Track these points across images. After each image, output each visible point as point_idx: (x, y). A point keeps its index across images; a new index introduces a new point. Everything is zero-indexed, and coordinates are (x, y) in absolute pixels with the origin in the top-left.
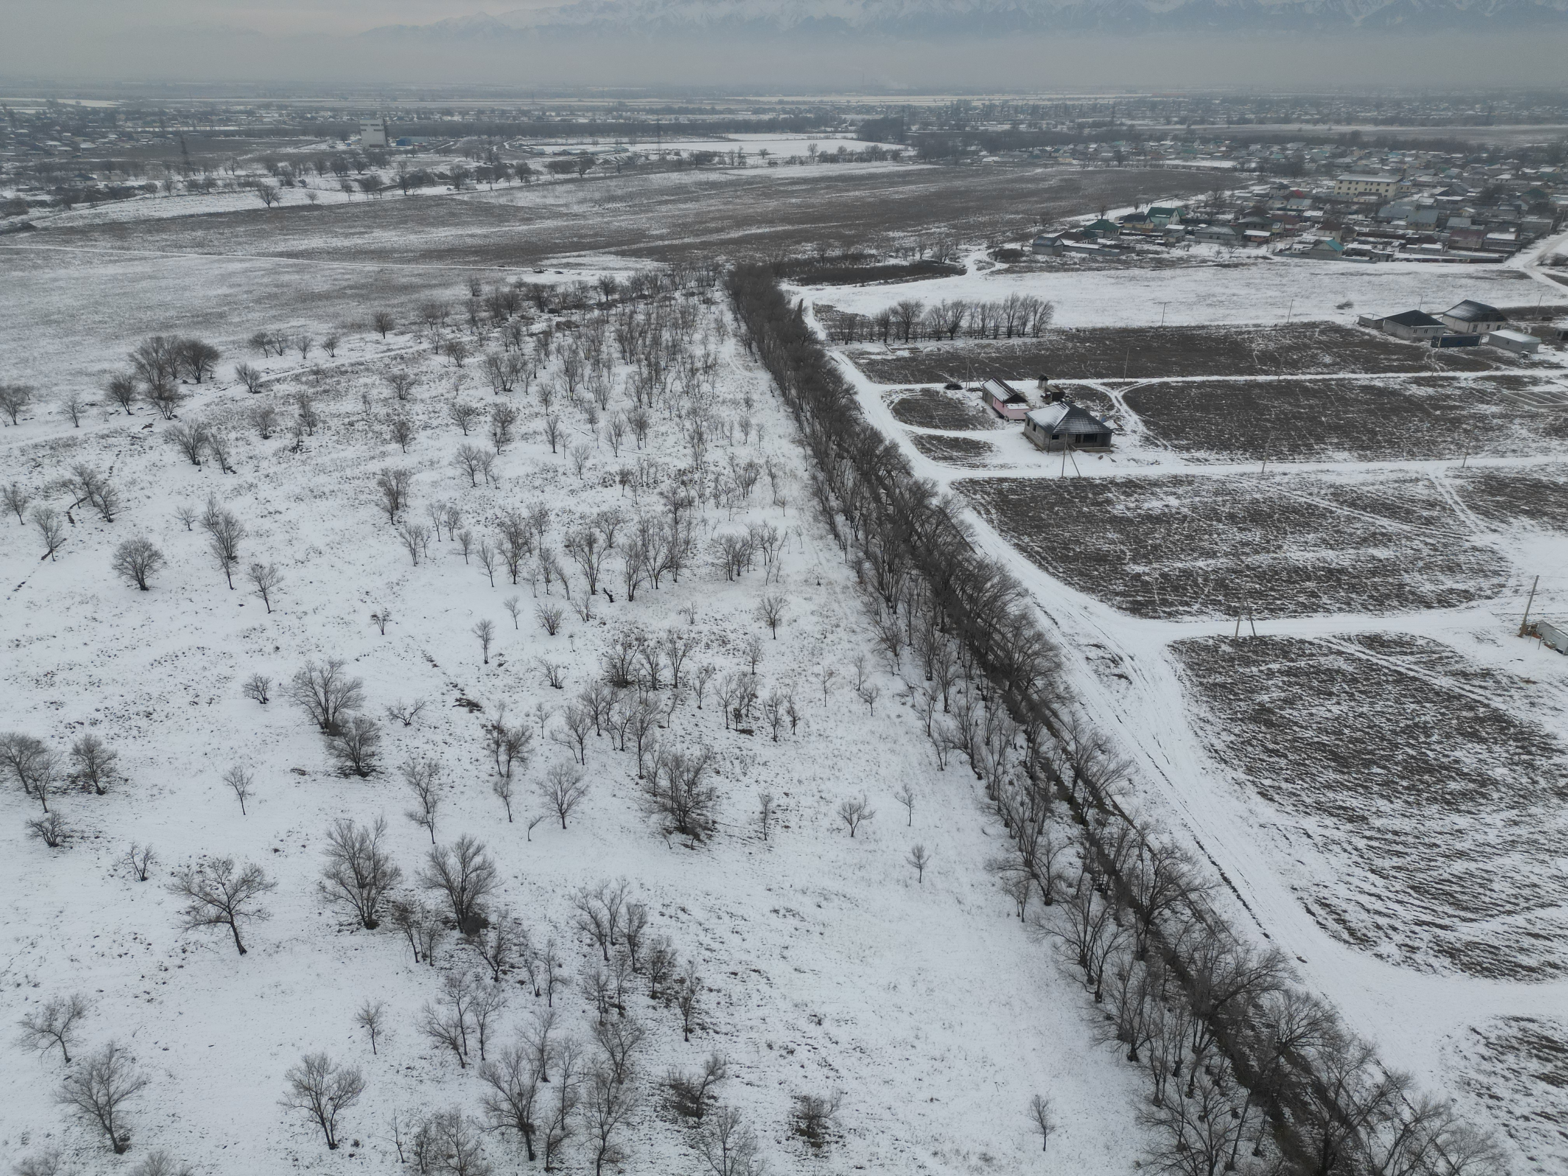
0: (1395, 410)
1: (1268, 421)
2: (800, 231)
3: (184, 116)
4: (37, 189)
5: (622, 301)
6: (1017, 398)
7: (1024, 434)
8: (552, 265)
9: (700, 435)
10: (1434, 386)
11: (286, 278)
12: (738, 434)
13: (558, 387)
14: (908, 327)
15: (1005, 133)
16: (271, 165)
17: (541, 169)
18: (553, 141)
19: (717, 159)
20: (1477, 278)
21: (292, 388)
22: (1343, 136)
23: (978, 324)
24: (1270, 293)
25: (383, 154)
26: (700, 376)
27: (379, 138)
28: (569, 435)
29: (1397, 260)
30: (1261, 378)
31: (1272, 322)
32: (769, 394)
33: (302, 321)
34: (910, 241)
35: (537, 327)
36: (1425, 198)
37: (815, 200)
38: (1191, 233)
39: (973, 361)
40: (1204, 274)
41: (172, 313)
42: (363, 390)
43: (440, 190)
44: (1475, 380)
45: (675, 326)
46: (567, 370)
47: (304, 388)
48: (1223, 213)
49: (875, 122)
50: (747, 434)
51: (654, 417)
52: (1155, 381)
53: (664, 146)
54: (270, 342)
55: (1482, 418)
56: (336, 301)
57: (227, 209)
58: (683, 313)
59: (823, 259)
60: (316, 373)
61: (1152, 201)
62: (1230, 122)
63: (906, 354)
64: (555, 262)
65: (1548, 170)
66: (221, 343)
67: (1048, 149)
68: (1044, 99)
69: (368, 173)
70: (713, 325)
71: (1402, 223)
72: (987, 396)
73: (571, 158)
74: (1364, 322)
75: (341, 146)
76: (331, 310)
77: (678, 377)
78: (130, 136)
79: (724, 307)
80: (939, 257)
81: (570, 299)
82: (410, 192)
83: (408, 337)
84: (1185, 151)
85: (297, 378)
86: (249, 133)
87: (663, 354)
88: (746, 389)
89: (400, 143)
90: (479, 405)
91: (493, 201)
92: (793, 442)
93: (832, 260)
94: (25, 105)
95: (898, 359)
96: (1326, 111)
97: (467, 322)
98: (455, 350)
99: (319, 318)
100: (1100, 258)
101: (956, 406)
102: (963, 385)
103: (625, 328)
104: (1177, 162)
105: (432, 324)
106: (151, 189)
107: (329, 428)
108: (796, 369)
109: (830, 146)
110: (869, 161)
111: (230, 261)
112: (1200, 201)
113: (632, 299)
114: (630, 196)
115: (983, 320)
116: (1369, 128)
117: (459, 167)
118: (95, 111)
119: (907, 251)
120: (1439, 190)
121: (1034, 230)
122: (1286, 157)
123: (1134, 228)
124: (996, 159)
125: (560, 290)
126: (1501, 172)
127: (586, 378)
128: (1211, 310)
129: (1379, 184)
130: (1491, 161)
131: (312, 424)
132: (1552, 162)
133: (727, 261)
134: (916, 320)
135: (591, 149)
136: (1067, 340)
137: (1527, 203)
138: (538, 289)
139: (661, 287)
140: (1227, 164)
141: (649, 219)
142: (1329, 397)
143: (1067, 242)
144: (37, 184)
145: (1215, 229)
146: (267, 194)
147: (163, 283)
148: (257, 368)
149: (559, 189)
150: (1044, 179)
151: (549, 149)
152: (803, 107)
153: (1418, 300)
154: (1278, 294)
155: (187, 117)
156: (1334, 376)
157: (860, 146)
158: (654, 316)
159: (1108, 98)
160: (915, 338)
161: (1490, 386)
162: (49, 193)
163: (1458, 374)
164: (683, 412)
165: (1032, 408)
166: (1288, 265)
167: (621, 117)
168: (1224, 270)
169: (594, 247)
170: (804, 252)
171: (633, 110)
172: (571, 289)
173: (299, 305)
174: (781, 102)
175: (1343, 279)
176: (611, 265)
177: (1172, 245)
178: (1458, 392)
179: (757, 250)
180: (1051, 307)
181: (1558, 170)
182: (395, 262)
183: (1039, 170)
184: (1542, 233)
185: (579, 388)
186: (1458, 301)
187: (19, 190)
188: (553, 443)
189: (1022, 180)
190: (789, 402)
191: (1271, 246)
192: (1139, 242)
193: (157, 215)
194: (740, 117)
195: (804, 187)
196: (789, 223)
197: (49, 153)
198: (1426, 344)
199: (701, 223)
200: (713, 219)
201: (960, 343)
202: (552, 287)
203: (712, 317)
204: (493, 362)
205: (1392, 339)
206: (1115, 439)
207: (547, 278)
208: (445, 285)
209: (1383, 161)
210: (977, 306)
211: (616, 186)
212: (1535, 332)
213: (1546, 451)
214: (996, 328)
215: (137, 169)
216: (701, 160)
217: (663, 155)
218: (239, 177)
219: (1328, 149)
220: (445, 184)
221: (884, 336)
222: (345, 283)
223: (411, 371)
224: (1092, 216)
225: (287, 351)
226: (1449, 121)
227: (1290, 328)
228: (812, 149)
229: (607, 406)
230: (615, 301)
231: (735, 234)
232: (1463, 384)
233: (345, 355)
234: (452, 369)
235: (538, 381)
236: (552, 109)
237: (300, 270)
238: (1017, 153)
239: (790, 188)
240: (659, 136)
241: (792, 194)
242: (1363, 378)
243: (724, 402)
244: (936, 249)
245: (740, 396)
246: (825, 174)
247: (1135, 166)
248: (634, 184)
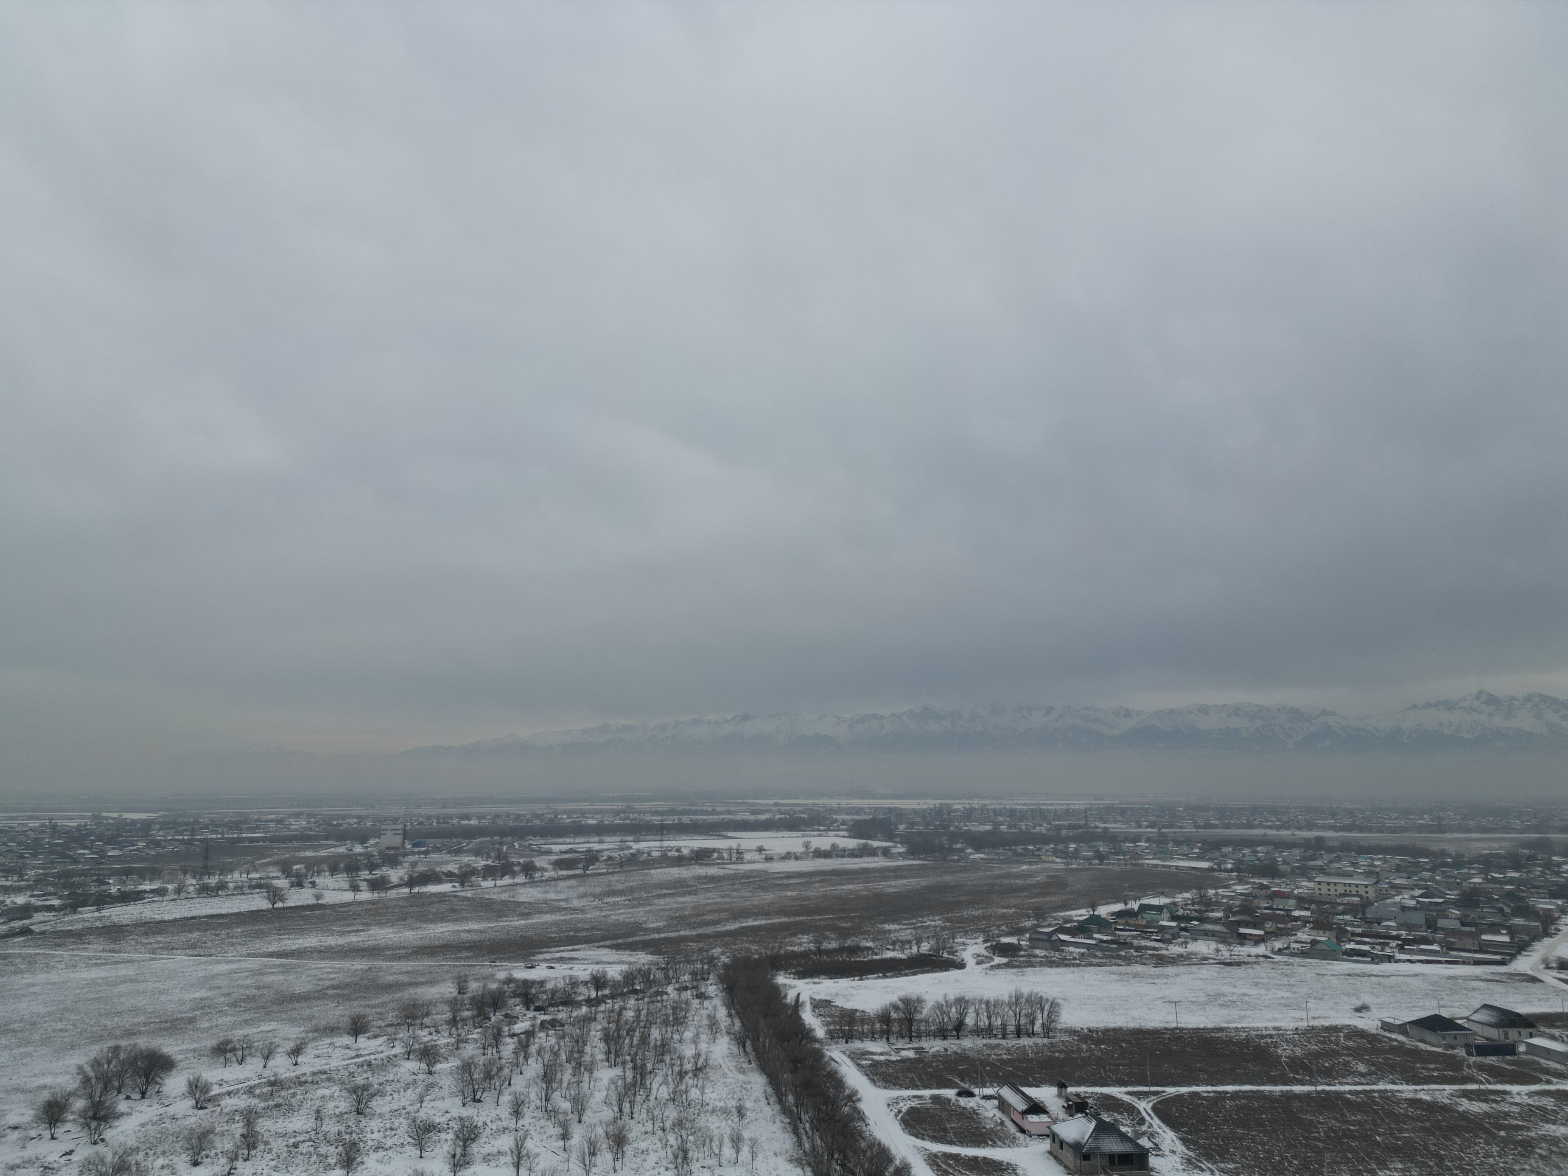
0: (1454, 1130)
1: (1319, 1140)
2: (797, 923)
3: (215, 825)
4: (50, 894)
5: (612, 997)
6: (1036, 1108)
7: (1050, 1153)
8: (545, 960)
9: (685, 1152)
10: (1486, 1101)
11: (269, 979)
12: (728, 1152)
13: (533, 1096)
14: (911, 1025)
15: (987, 832)
16: (286, 869)
17: (546, 866)
18: (561, 840)
19: (716, 855)
20: (1488, 981)
21: (239, 1102)
22: (1307, 840)
23: (984, 1022)
24: (1281, 994)
25: (397, 856)
26: (689, 1081)
27: (397, 840)
28: (537, 1155)
29: (1400, 961)
30: (1297, 1089)
31: (1292, 1025)
32: (763, 1102)
33: (273, 1025)
34: (906, 934)
35: (520, 1027)
36: (1406, 899)
37: (809, 894)
38: (1185, 929)
39: (984, 1063)
40: (1208, 972)
41: (141, 1019)
42: (318, 1103)
43: (446, 887)
44: (1530, 1094)
45: (666, 1023)
46: (545, 1075)
47: (255, 1101)
48: (1213, 911)
49: (865, 822)
50: (738, 1152)
51: (634, 1130)
52: (1184, 1090)
53: (666, 844)
54: (233, 1050)
55: (1554, 1141)
56: (315, 1003)
57: (231, 911)
58: (674, 1009)
59: (820, 951)
60: (272, 1084)
61: (1139, 898)
62: (1198, 827)
63: (911, 1054)
64: (547, 956)
65: (1515, 875)
66: (181, 1052)
67: (1031, 847)
68: (1020, 804)
69: (378, 873)
70: (705, 1022)
71: (1392, 924)
72: (1004, 1106)
73: (577, 855)
74: (1386, 1026)
75: (358, 849)
76: (308, 1012)
77: (665, 1082)
78: (158, 844)
79: (717, 1002)
80: (936, 950)
81: (558, 995)
82: (416, 890)
83: (381, 1040)
84: (1161, 852)
85: (250, 1091)
86: (273, 840)
87: (650, 1055)
88: (738, 1095)
89: (415, 845)
90: (442, 1120)
91: (495, 897)
92: (791, 1161)
93: (828, 952)
94: (70, 818)
95: (903, 1061)
96: (1284, 819)
97: (448, 1022)
98: (429, 1055)
99: (292, 1021)
100: (1099, 954)
101: (971, 1116)
102: (976, 1091)
103: (613, 1026)
104: (1155, 862)
105: (409, 1025)
106: (162, 892)
107: (270, 1151)
108: (794, 1071)
109: (824, 842)
110: (861, 856)
111: (218, 962)
112: (1186, 899)
113: (623, 995)
114: (631, 890)
115: (989, 1017)
116: (1331, 834)
117: (467, 865)
118: (134, 822)
119: (904, 944)
120: (1417, 892)
121: (1028, 924)
122: (1259, 859)
123: (1127, 924)
124: (982, 856)
125: (549, 986)
126: (1470, 876)
127: (565, 1085)
128: (1224, 1011)
129: (1357, 886)
130: (1457, 865)
131: (251, 1146)
132: (1516, 868)
133: (723, 953)
134: (918, 1017)
135: (596, 847)
136: (1080, 1040)
137: (1508, 906)
138: (527, 984)
139: (654, 981)
140: (1204, 865)
141: (646, 912)
142: (1376, 1112)
143: (1063, 937)
144: (52, 890)
145: (1208, 927)
146: (275, 895)
147: (142, 987)
148: (210, 1080)
149: (562, 884)
150: (1030, 876)
151: (556, 848)
152: (797, 809)
153: (1434, 1003)
154: (1289, 995)
155: (218, 826)
156: (1375, 1087)
157: (852, 843)
158: (644, 1012)
159: (1079, 804)
160: (919, 1036)
161: (1548, 1103)
162: (60, 898)
163: (1507, 1087)
164: (668, 1124)
165: (1055, 1121)
166: (1291, 964)
167: (628, 818)
168: (1228, 968)
169: (588, 941)
170: (801, 944)
171: (639, 812)
172: (561, 984)
173: (275, 1008)
174: (777, 804)
175: (1351, 980)
176: (604, 959)
177: (1169, 942)
178: (1515, 1109)
179: (752, 942)
180: (1058, 1005)
181: (1524, 876)
182: (386, 960)
183: (1025, 867)
184: (1536, 937)
185: (556, 1096)
186: (1477, 1005)
187: (32, 896)
188: (517, 1166)
189: (1009, 876)
190: (785, 1111)
191: (1269, 944)
192: (1134, 937)
193: (158, 917)
194: (739, 817)
195: (799, 881)
196: (785, 915)
197: (75, 861)
198: (1460, 1052)
199: (697, 915)
200: (710, 912)
201: (967, 1043)
202: (542, 983)
203: (704, 1013)
204: (467, 1067)
205: (1422, 1046)
206: (1153, 1161)
207: (538, 973)
208: (431, 983)
209: (1354, 864)
210: (981, 1001)
211: (617, 881)
214: (1004, 1026)
215: (154, 873)
216: (701, 856)
217: (664, 853)
218: (252, 879)
219: (1297, 853)
220: (451, 881)
221: (886, 1034)
222: (328, 983)
223: (375, 1081)
224: (1083, 911)
225: (249, 1060)
226: (1403, 829)
227: (1312, 1032)
228: (807, 845)
229: (584, 1118)
230: (605, 996)
231: (731, 926)
232: (1518, 1100)
233: (308, 1063)
234: (421, 1076)
235: (512, 1088)
236: (564, 812)
237: (287, 970)
238: (1001, 851)
239: (785, 882)
240: (662, 835)
241: (787, 887)
242: (1406, 1090)
243: (713, 1111)
244: (932, 942)
245: (732, 1103)
246: (820, 868)
247: (1114, 865)
248: (635, 879)
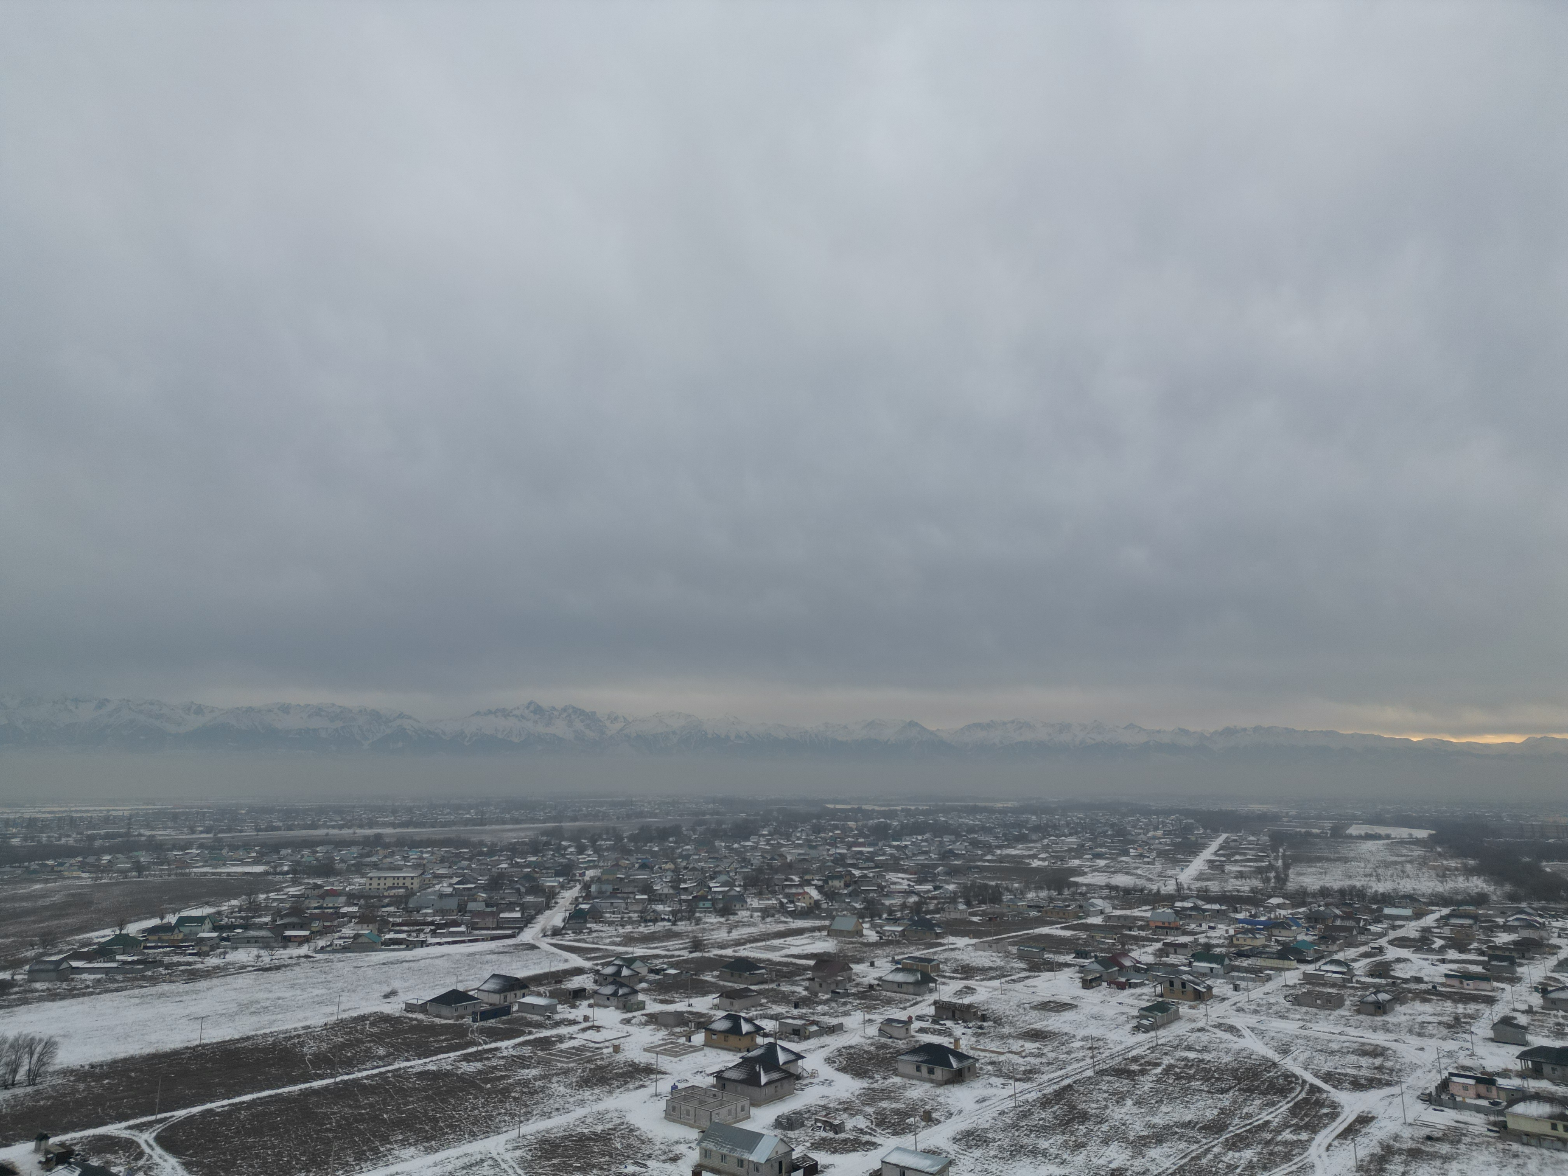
0: (451, 1092)
1: (329, 1130)
10: (481, 1060)
20: (499, 953)
22: (367, 838)
24: (316, 992)
29: (431, 944)
30: (317, 1084)
31: (322, 1021)
36: (445, 888)
38: (226, 939)
40: (244, 981)
44: (514, 1047)
48: (260, 916)
52: (196, 1110)
55: (526, 1083)
61: (179, 911)
62: (258, 830)
65: (533, 859)
67: (50, 863)
68: (44, 812)
71: (429, 911)
74: (410, 1008)
84: (213, 859)
96: (349, 818)
100: (119, 977)
104: (204, 870)
112: (233, 907)
116: (389, 831)
120: (455, 880)
121: (30, 954)
122: (317, 860)
123: (160, 940)
126: (499, 862)
128: (255, 1019)
129: (404, 878)
130: (492, 852)
132: (535, 854)
136: (77, 1080)
137: (524, 886)
140: (259, 869)
142: (387, 1091)
143: (75, 964)
145: (252, 933)
150: (43, 896)
153: (454, 979)
154: (324, 991)
156: (390, 1068)
159: (123, 810)
161: (527, 1051)
163: (499, 1044)
166: (331, 961)
168: (266, 974)
175: (385, 968)
177: (206, 954)
178: (502, 1062)
180: (55, 1044)
181: (540, 859)
184: (539, 910)
186: (487, 976)
189: (13, 898)
191: (312, 944)
192: (166, 954)
198: (468, 1020)
205: (437, 1020)
209: (405, 858)
212: (552, 995)
213: (582, 1103)
219: (355, 850)
224: (108, 932)
226: (453, 823)
227: (341, 1024)
232: (505, 1053)
238: (7, 869)
242: (417, 1064)
247: (156, 876)
